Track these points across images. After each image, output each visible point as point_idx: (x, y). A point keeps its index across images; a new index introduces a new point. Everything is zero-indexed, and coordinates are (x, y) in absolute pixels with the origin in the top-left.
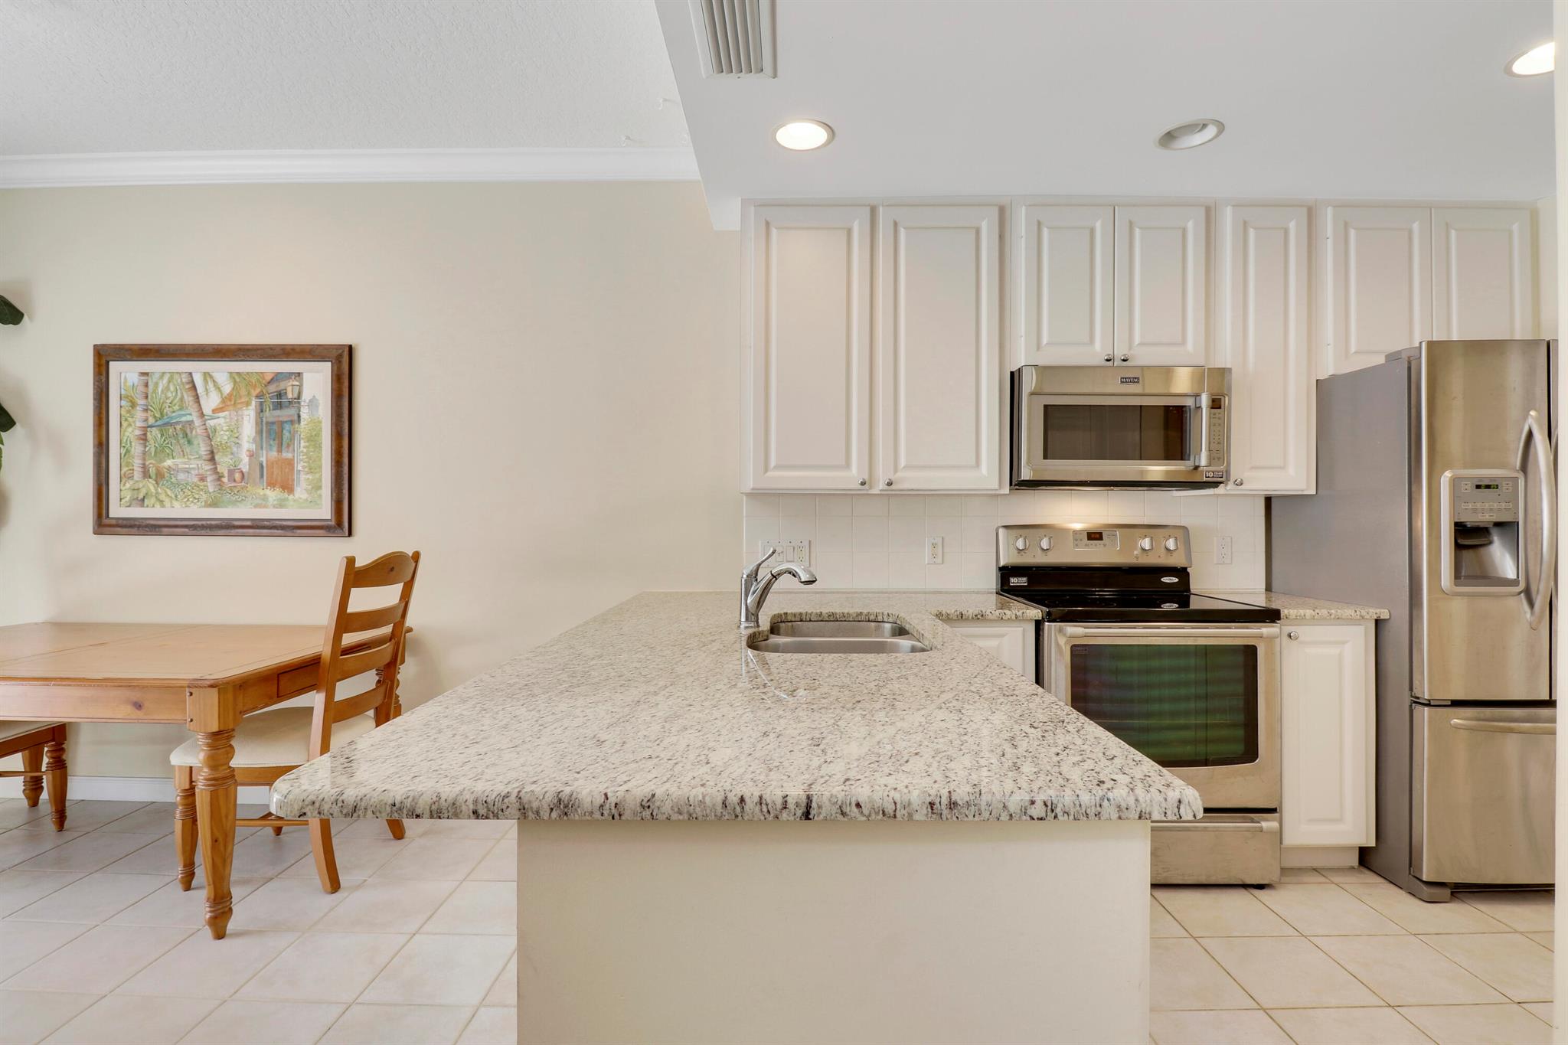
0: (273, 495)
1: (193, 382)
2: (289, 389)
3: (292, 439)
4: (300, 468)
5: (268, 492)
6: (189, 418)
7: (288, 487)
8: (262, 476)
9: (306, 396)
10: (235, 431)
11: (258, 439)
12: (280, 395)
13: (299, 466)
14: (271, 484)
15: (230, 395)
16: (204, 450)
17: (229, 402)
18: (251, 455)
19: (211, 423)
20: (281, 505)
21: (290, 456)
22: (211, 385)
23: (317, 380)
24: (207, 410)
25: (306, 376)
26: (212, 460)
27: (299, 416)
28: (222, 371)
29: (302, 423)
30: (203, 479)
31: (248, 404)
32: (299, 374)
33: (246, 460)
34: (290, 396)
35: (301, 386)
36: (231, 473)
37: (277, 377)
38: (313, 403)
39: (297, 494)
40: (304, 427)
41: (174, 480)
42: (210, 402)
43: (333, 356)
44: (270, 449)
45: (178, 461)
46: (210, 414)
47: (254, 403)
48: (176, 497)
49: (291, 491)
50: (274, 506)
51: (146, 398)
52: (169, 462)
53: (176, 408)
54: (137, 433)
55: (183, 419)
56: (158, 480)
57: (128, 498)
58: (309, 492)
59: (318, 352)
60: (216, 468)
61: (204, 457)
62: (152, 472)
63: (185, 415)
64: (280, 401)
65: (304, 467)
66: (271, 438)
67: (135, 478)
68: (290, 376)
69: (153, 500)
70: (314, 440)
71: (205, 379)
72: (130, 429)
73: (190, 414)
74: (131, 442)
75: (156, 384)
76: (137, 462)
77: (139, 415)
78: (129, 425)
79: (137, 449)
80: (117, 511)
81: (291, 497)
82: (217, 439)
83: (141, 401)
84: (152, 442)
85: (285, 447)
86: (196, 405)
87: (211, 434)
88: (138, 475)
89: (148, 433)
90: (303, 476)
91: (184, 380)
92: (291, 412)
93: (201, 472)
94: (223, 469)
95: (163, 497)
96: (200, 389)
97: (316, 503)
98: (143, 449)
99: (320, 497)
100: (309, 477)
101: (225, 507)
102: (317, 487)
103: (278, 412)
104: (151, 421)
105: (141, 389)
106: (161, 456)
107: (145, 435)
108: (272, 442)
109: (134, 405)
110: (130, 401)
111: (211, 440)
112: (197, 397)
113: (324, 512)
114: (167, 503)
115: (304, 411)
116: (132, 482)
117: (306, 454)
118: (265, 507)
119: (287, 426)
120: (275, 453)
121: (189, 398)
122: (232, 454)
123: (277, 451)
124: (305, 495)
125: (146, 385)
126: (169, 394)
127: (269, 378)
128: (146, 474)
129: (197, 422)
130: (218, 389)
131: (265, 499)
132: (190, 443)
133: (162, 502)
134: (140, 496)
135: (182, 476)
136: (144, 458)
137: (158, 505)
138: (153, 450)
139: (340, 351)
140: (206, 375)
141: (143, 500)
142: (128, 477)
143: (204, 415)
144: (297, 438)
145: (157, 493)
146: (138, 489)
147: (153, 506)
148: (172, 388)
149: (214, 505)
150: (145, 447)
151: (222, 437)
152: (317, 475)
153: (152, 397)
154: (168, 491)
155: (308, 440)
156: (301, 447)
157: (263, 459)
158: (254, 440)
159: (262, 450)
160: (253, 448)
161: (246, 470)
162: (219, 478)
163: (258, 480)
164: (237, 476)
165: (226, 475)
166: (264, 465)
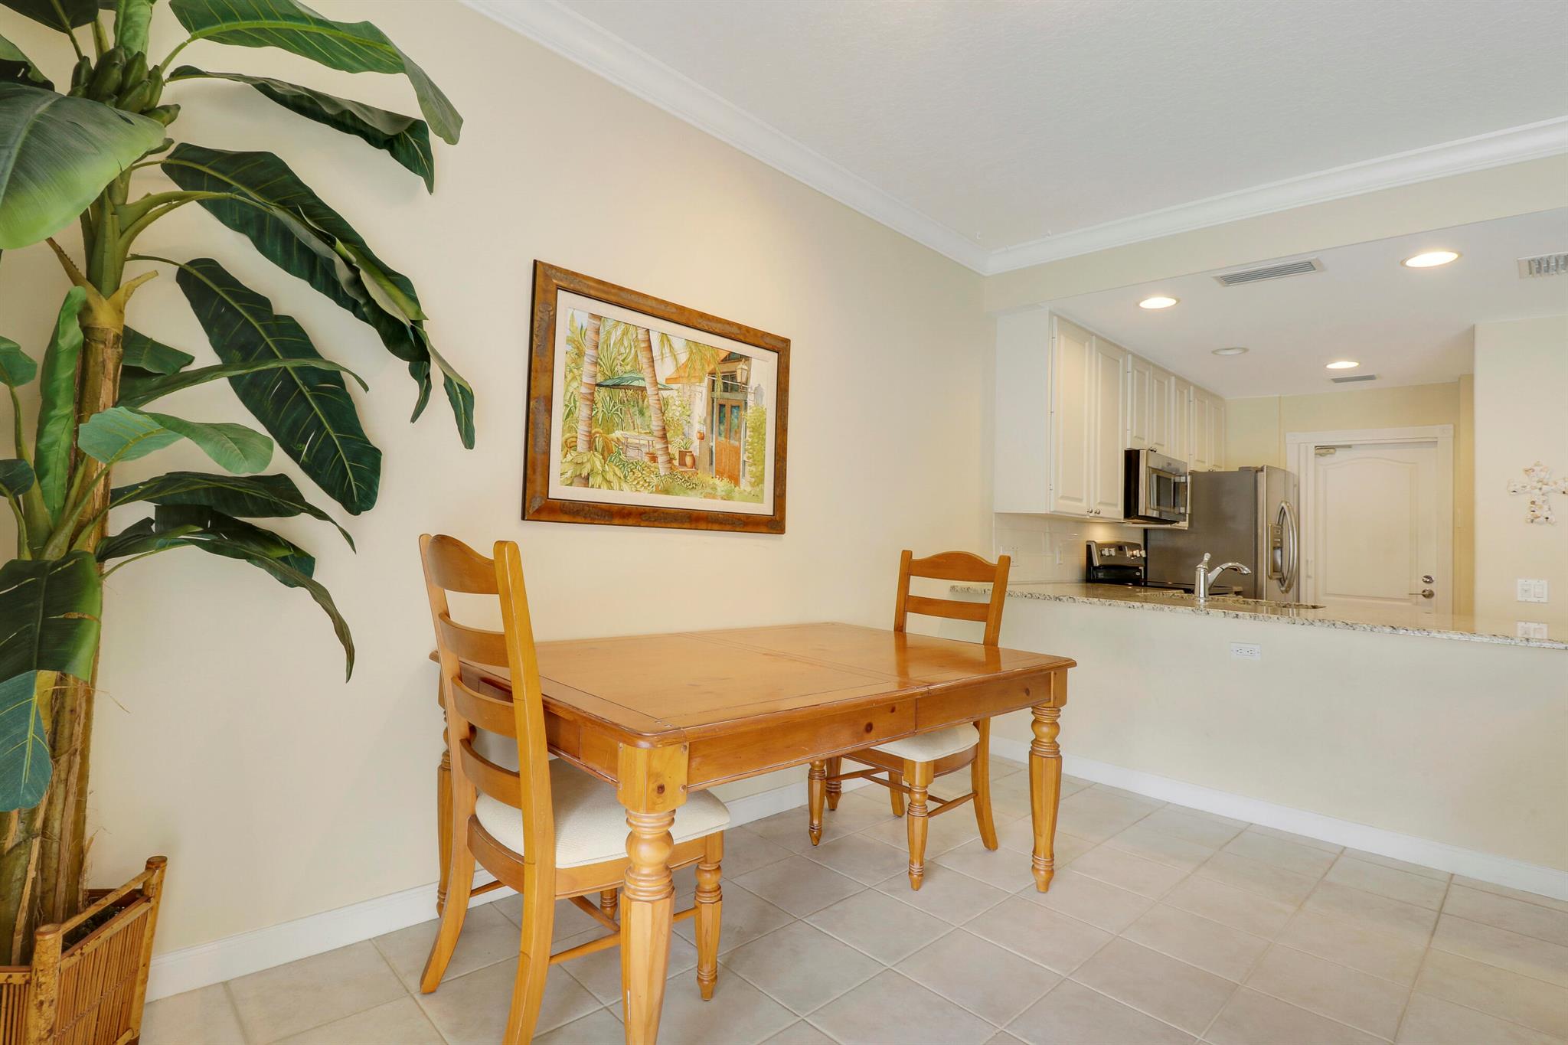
0: (722, 485)
1: (649, 340)
2: (739, 374)
3: (739, 427)
4: (745, 459)
5: (717, 481)
6: (641, 383)
7: (735, 479)
8: (711, 464)
9: (752, 385)
10: (687, 406)
11: (709, 421)
12: (733, 377)
13: (744, 457)
14: (720, 474)
15: (685, 365)
16: (655, 425)
17: (681, 374)
18: (702, 438)
19: (665, 394)
20: (728, 497)
21: (737, 443)
22: (667, 350)
23: (761, 368)
24: (661, 380)
25: (754, 362)
26: (664, 437)
27: (746, 403)
28: (680, 334)
29: (749, 411)
30: (654, 459)
31: (701, 381)
32: (747, 358)
33: (697, 442)
34: (739, 380)
35: (749, 371)
36: (682, 455)
37: (731, 358)
38: (758, 391)
39: (742, 487)
40: (749, 415)
41: (622, 456)
42: (665, 370)
43: (780, 347)
44: (720, 434)
45: (627, 433)
46: (664, 383)
47: (706, 379)
48: (625, 477)
49: (737, 482)
50: (722, 498)
51: (597, 347)
52: (618, 434)
53: (628, 368)
54: (584, 390)
55: (636, 383)
56: (606, 454)
57: (569, 474)
58: (752, 485)
59: (768, 340)
60: (667, 447)
61: (655, 433)
62: (599, 443)
63: (638, 379)
64: (730, 384)
65: (749, 458)
66: (720, 422)
67: (579, 449)
68: (741, 358)
69: (599, 479)
70: (758, 429)
71: (662, 341)
72: (575, 384)
73: (643, 379)
74: (575, 401)
75: (609, 333)
76: (582, 428)
77: (587, 368)
78: (574, 378)
79: (583, 411)
80: (559, 490)
81: (737, 487)
82: (669, 414)
83: (590, 351)
84: (600, 405)
85: (733, 434)
86: (650, 369)
87: (663, 407)
88: (582, 445)
89: (596, 394)
90: (747, 468)
91: (640, 337)
92: (739, 396)
93: (651, 450)
94: (674, 450)
95: (610, 476)
96: (656, 353)
97: (758, 498)
98: (589, 412)
99: (762, 491)
100: (753, 468)
101: (677, 495)
102: (760, 480)
103: (727, 395)
104: (600, 379)
105: (590, 334)
106: (609, 425)
107: (592, 394)
108: (722, 428)
109: (580, 354)
110: (578, 348)
111: (663, 414)
112: (652, 360)
113: (766, 508)
114: (615, 485)
115: (751, 398)
116: (574, 454)
117: (751, 444)
118: (714, 497)
119: (735, 411)
120: (723, 439)
121: (643, 360)
122: (684, 434)
123: (726, 437)
124: (749, 489)
125: (598, 332)
126: (622, 350)
127: (723, 355)
128: (591, 445)
129: (650, 391)
130: (675, 357)
131: (714, 488)
132: (642, 413)
133: (610, 482)
134: (585, 473)
135: (631, 453)
136: (590, 426)
137: (605, 486)
138: (600, 415)
139: (785, 345)
140: (664, 336)
141: (587, 478)
142: (569, 446)
143: (657, 383)
144: (743, 425)
145: (603, 471)
146: (582, 463)
147: (600, 487)
148: (626, 343)
149: (666, 492)
150: (592, 410)
151: (674, 412)
152: (760, 468)
153: (603, 348)
154: (616, 469)
155: (754, 430)
156: (747, 436)
157: (713, 444)
158: (705, 420)
159: (712, 433)
160: (704, 429)
161: (696, 453)
162: (670, 460)
163: (708, 466)
164: (688, 460)
165: (677, 457)
166: (714, 451)
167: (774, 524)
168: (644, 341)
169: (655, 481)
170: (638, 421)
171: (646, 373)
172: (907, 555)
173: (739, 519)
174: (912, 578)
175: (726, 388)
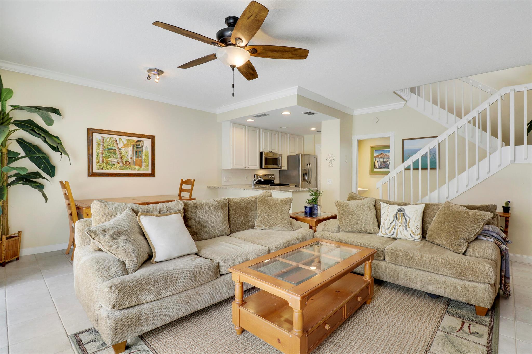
0: (137, 168)
1: (116, 140)
2: (141, 144)
3: (141, 155)
4: (143, 162)
5: (136, 167)
6: (115, 149)
8: (134, 163)
9: (144, 146)
10: (127, 153)
11: (133, 155)
12: (139, 145)
14: (136, 165)
15: (126, 144)
16: (119, 156)
17: (125, 146)
18: (131, 158)
19: (121, 150)
20: (139, 170)
21: (141, 159)
22: (121, 141)
23: (147, 143)
24: (120, 147)
25: (145, 142)
26: (121, 159)
27: (143, 150)
28: (124, 138)
29: (144, 152)
30: (119, 163)
31: (130, 147)
32: (143, 141)
34: (141, 145)
35: (143, 144)
36: (126, 162)
37: (138, 141)
38: (146, 148)
39: (143, 168)
40: (144, 153)
41: (111, 163)
42: (121, 145)
43: (152, 138)
44: (136, 157)
45: (112, 159)
46: (121, 148)
47: (132, 147)
48: (112, 167)
49: (141, 167)
50: (137, 170)
51: (103, 143)
52: (110, 159)
53: (111, 146)
54: (101, 151)
55: (113, 149)
56: (107, 163)
57: (98, 168)
58: (145, 167)
59: (148, 137)
60: (122, 161)
61: (119, 158)
62: (105, 161)
63: (114, 148)
64: (138, 146)
65: (144, 161)
66: (136, 155)
67: (100, 163)
68: (141, 141)
69: (105, 168)
70: (147, 156)
71: (120, 140)
72: (98, 150)
73: (115, 148)
74: (99, 154)
75: (106, 140)
76: (101, 159)
77: (101, 147)
78: (98, 149)
79: (101, 155)
80: (95, 171)
81: (141, 168)
82: (122, 154)
83: (102, 144)
84: (105, 154)
85: (140, 157)
86: (117, 146)
87: (121, 153)
88: (101, 162)
89: (104, 152)
90: (144, 164)
91: (114, 140)
92: (141, 149)
93: (118, 162)
94: (124, 161)
95: (108, 167)
96: (118, 142)
97: (147, 170)
98: (102, 156)
99: (148, 168)
100: (145, 164)
101: (125, 170)
102: (147, 166)
103: (138, 149)
104: (104, 149)
105: (102, 141)
106: (107, 157)
107: (103, 152)
108: (136, 156)
109: (99, 145)
110: (99, 143)
111: (121, 154)
112: (117, 144)
113: (149, 171)
114: (109, 169)
115: (144, 149)
116: (99, 164)
117: (145, 159)
118: (135, 170)
119: (140, 152)
120: (137, 158)
121: (115, 144)
122: (126, 158)
123: (138, 158)
124: (145, 168)
125: (103, 140)
126: (110, 143)
127: (136, 141)
128: (103, 162)
129: (117, 150)
130: (123, 142)
131: (135, 168)
132: (115, 155)
133: (108, 169)
134: (102, 167)
135: (113, 163)
136: (103, 158)
137: (107, 170)
138: (105, 156)
139: (153, 137)
140: (120, 139)
141: (102, 168)
142: (98, 162)
143: (119, 148)
144: (142, 155)
145: (106, 166)
146: (101, 165)
147: (105, 170)
148: (110, 141)
149: (122, 170)
150: (103, 155)
151: (124, 154)
152: (148, 163)
153: (105, 143)
154: (109, 166)
155: (145, 156)
156: (143, 157)
157: (134, 159)
158: (132, 155)
159: (134, 157)
160: (132, 157)
161: (130, 162)
162: (123, 163)
163: (133, 164)
164: (128, 163)
165: (125, 162)
166: (135, 160)
167: (152, 174)
168: (115, 140)
169: (119, 168)
170: (114, 156)
171: (116, 146)
172: (182, 180)
173: (142, 174)
174: (183, 185)
175: (137, 148)
